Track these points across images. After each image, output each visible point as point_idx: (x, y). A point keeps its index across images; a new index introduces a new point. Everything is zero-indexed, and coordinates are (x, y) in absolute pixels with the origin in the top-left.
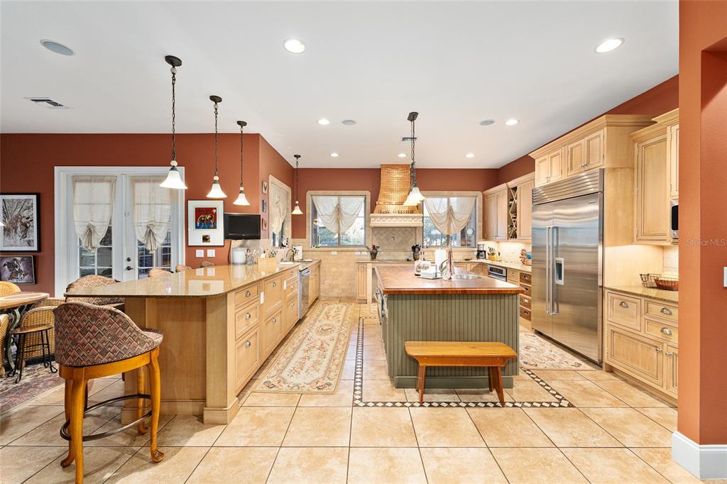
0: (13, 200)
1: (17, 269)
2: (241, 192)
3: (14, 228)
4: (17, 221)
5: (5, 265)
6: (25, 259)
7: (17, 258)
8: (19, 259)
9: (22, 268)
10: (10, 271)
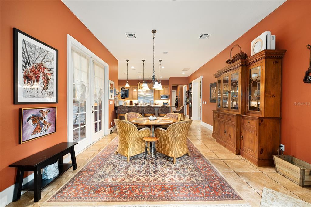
0: (36, 46)
1: (42, 122)
2: (127, 82)
3: (36, 77)
4: (39, 71)
5: (29, 119)
6: (51, 110)
7: (44, 110)
8: (45, 110)
9: (47, 120)
10: (35, 124)
